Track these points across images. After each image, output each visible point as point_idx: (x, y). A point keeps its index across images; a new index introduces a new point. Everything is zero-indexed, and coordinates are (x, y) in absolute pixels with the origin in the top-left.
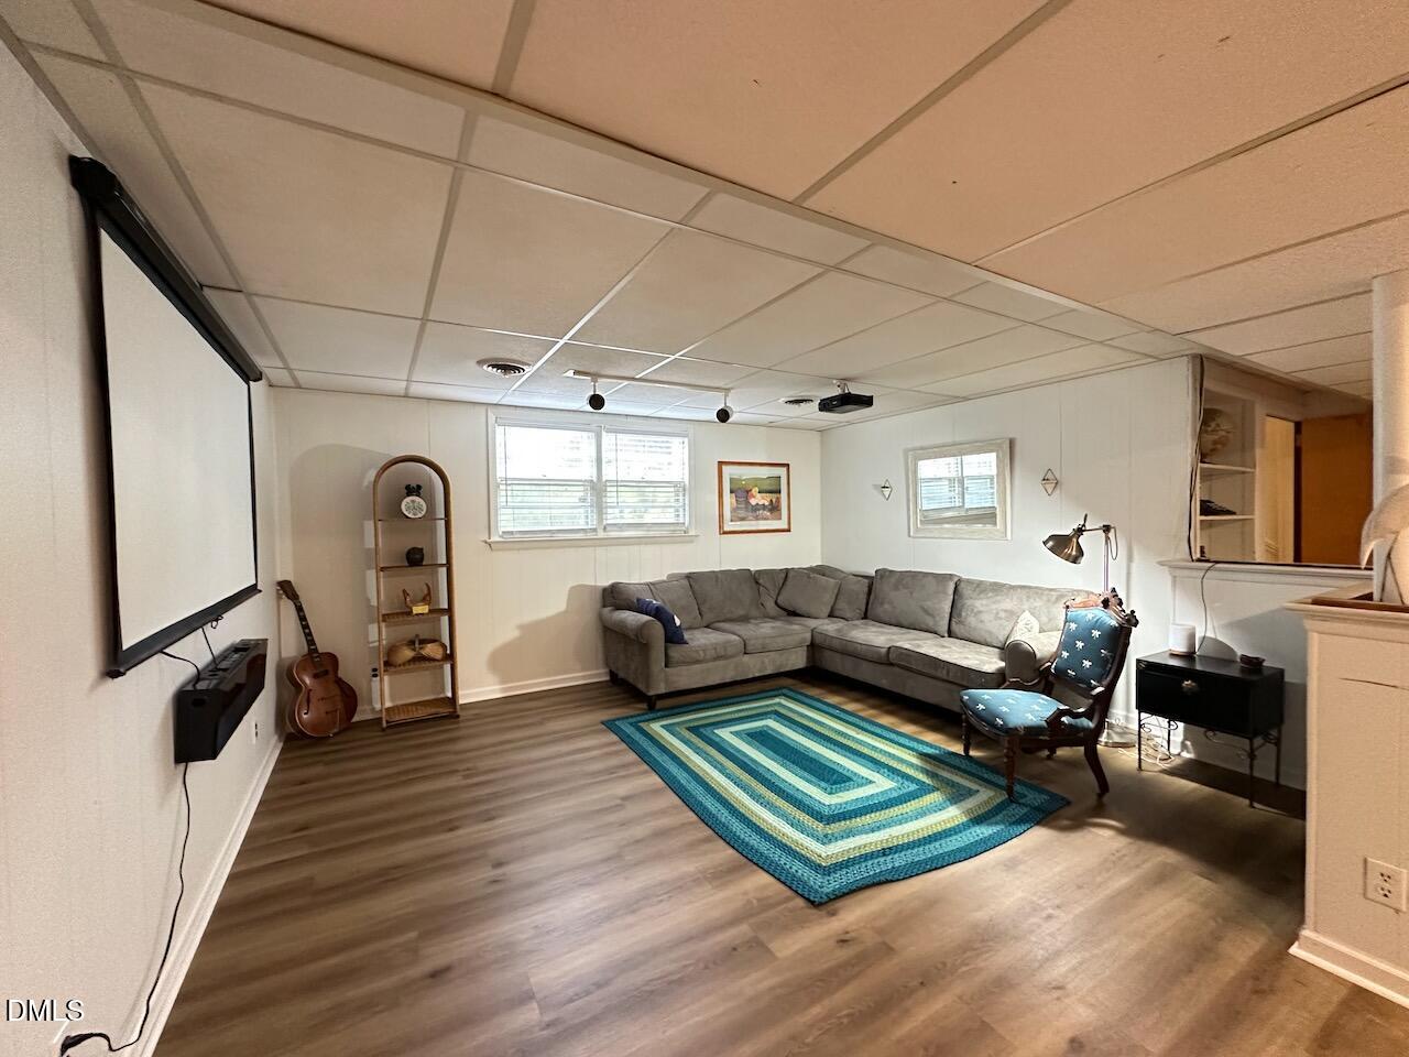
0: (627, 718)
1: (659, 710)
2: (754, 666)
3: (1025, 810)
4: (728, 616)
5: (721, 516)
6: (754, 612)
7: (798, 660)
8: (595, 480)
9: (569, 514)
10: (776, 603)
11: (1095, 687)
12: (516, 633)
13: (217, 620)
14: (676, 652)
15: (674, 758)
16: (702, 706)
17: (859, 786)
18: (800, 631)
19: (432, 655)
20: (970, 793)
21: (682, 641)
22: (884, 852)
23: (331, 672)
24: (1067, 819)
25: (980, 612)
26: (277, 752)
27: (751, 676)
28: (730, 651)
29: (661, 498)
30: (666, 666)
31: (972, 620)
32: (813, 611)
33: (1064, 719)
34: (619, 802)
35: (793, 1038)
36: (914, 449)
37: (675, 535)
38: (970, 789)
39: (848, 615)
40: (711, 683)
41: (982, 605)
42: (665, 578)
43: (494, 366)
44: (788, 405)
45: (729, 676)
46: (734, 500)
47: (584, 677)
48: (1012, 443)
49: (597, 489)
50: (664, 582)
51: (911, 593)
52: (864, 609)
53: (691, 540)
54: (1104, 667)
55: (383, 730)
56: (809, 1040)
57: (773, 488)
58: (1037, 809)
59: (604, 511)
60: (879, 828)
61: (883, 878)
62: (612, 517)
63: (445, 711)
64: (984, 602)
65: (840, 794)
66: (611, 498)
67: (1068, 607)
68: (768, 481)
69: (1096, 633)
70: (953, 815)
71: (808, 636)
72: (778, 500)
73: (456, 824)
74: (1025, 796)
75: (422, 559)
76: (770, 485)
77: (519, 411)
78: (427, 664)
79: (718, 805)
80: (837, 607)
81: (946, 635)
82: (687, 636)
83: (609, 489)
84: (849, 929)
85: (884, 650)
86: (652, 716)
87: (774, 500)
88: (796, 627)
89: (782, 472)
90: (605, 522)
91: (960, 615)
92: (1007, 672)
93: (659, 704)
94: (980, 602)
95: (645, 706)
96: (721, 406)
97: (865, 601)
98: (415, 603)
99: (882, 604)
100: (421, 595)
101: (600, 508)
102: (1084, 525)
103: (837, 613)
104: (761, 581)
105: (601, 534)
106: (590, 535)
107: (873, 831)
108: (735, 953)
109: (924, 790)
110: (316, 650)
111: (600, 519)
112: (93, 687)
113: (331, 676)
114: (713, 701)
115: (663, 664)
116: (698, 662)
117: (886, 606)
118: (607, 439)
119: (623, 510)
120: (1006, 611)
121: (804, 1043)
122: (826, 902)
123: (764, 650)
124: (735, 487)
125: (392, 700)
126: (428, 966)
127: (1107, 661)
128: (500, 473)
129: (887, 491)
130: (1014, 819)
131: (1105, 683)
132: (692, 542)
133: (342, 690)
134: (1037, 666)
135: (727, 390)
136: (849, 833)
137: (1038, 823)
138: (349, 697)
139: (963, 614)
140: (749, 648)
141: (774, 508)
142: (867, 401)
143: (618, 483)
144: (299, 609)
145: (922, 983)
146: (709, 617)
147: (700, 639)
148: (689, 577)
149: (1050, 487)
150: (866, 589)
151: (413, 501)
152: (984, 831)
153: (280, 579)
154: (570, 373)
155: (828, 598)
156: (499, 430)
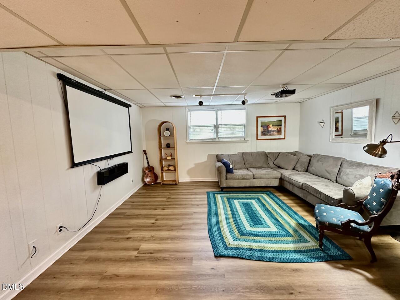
0: (212, 192)
1: (224, 191)
2: (257, 183)
3: (324, 254)
4: (254, 166)
5: (257, 134)
6: (265, 166)
7: (276, 183)
8: (216, 124)
9: (209, 134)
10: (273, 163)
11: (375, 214)
12: (194, 166)
13: (112, 158)
14: (229, 175)
15: (216, 205)
16: (238, 192)
17: (264, 227)
18: (277, 174)
19: (171, 169)
20: (306, 241)
21: (232, 172)
22: (251, 250)
23: (152, 171)
24: (343, 265)
25: (348, 174)
26: (141, 186)
27: (256, 186)
28: (248, 177)
29: (237, 129)
30: (226, 179)
31: (344, 177)
32: (286, 167)
33: (351, 224)
34: (193, 213)
35: (177, 285)
36: (334, 107)
37: (242, 140)
38: (307, 240)
39: (299, 170)
40: (241, 186)
41: (350, 171)
42: (237, 153)
43: (174, 97)
44: (272, 96)
45: (248, 185)
46: (262, 129)
47: (212, 179)
48: (378, 101)
49: (217, 127)
50: (237, 154)
51: (323, 164)
52: (306, 168)
53: (246, 142)
54: (381, 206)
55: (161, 185)
56: (179, 288)
57: (279, 124)
58: (331, 256)
59: (218, 133)
60: (257, 242)
61: (242, 257)
62: (221, 135)
63: (174, 183)
64: (351, 170)
65: (254, 228)
66: (220, 130)
67: (376, 177)
68: (276, 122)
69: (382, 190)
70: (291, 246)
71: (280, 175)
72: (280, 129)
73: (157, 209)
74: (330, 250)
75: (170, 146)
76: (278, 123)
77: (194, 107)
78: (170, 171)
79: (215, 221)
80: (296, 166)
81: (335, 181)
82: (234, 171)
83: (220, 127)
84: (218, 266)
85: (301, 184)
86: (221, 192)
87: (278, 129)
88: (275, 172)
89: (283, 119)
90: (218, 137)
91: (340, 175)
92: (343, 200)
93: (224, 190)
94: (349, 170)
95: (220, 189)
96: (243, 99)
97: (307, 165)
98: (168, 156)
99: (312, 167)
100: (169, 155)
101: (217, 133)
102: (386, 140)
103: (296, 169)
104: (269, 156)
105: (217, 140)
106: (214, 140)
107: (253, 242)
108: (184, 259)
109: (288, 235)
110: (149, 166)
111: (217, 136)
112: (68, 169)
113: (152, 172)
114: (243, 191)
115: (225, 178)
116: (237, 179)
117: (313, 168)
118: (219, 112)
119: (224, 133)
120: (360, 175)
121: (178, 288)
122: (219, 257)
123: (261, 178)
124: (262, 125)
125: (166, 178)
126: (128, 236)
127: (383, 203)
128: (189, 124)
129: (322, 124)
130: (315, 256)
131: (379, 213)
132: (247, 142)
133: (154, 175)
134: (357, 200)
135: (245, 94)
136: (246, 240)
137: (325, 261)
138: (156, 177)
139: (342, 174)
140: (255, 177)
141: (279, 131)
142: (293, 92)
143: (222, 125)
144: (147, 156)
145: (223, 290)
146: (247, 166)
147: (238, 173)
148: (243, 153)
149: (396, 121)
150: (308, 161)
151: (167, 132)
152: (298, 256)
153: (144, 150)
154: (194, 96)
155: (293, 163)
156: (189, 112)
